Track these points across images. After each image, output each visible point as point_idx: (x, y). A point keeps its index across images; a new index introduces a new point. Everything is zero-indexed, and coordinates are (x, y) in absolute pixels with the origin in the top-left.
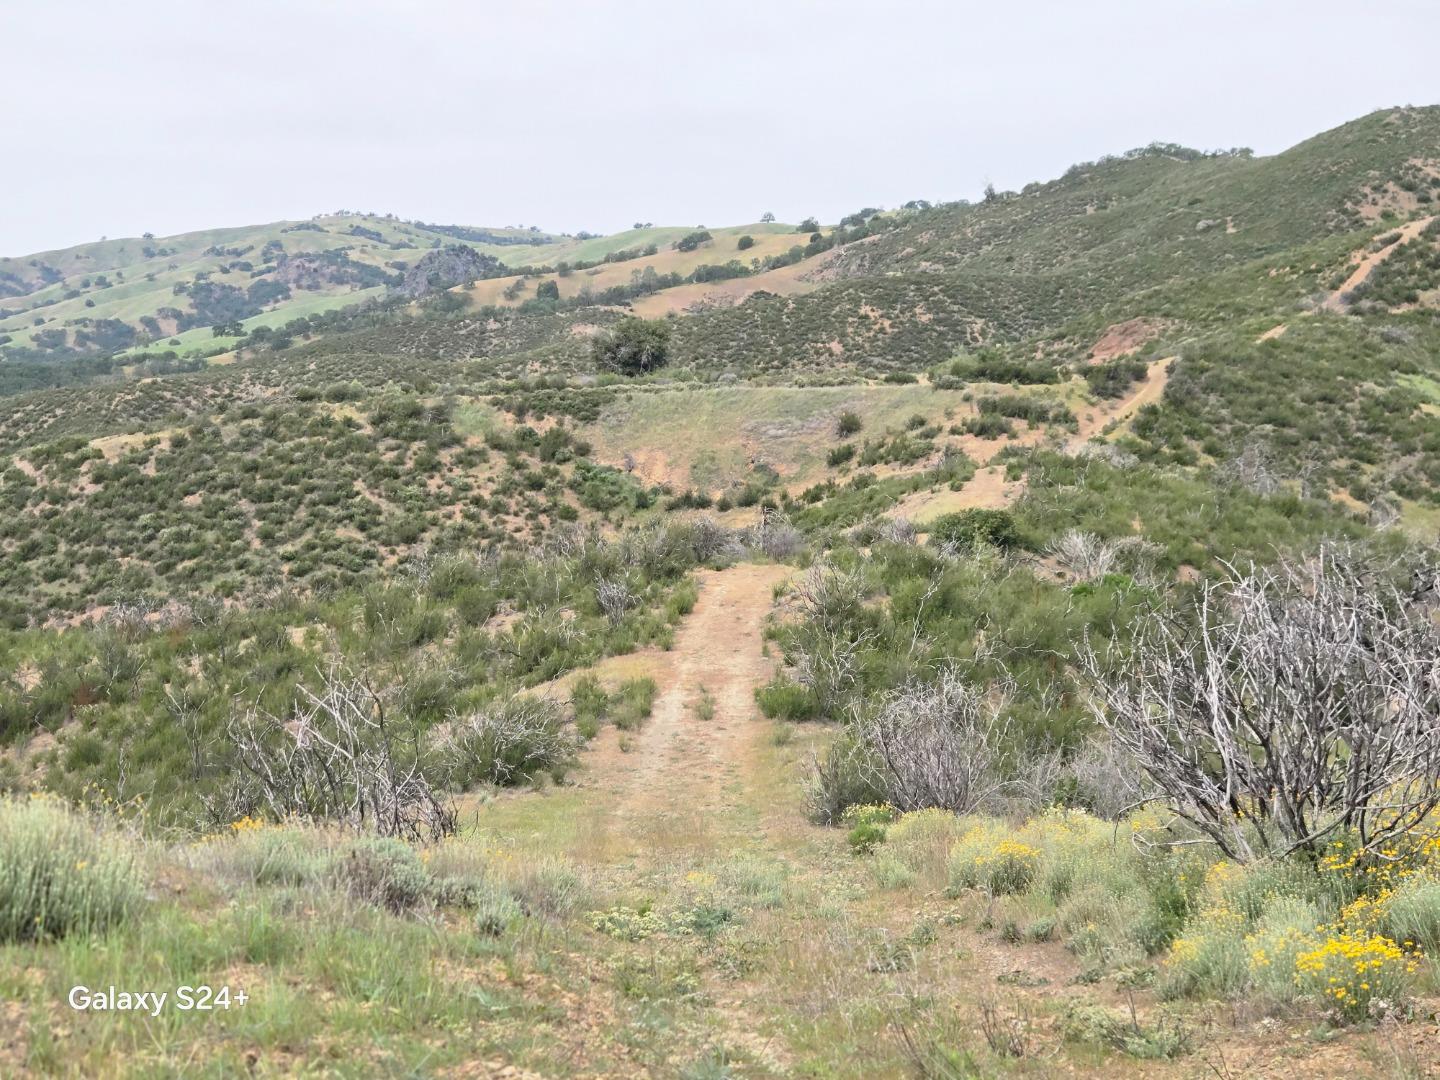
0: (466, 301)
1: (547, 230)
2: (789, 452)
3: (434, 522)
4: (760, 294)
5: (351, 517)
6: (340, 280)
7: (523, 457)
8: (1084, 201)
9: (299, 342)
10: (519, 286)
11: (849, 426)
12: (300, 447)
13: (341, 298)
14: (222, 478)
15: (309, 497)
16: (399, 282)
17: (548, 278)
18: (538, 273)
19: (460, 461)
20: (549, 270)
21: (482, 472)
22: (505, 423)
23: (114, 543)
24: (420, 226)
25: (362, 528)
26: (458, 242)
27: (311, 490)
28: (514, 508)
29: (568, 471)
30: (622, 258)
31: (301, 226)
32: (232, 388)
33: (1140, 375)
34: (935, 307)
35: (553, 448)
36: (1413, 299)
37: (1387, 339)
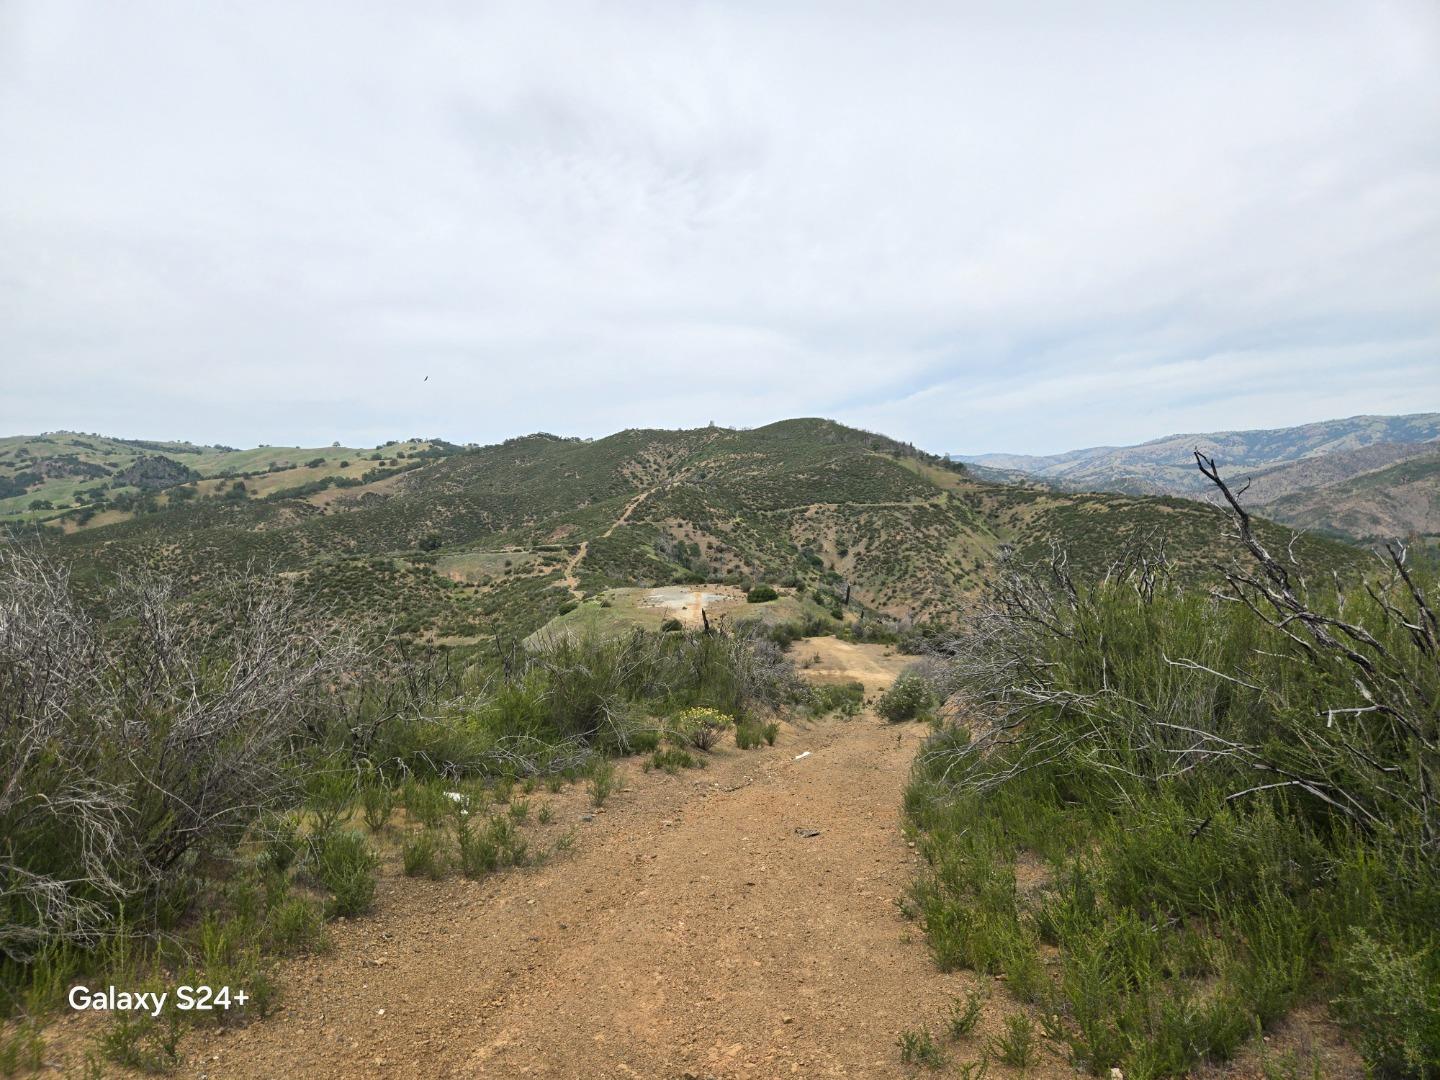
2: (494, 571)
3: (401, 593)
4: (368, 494)
6: (76, 473)
7: (418, 575)
8: (514, 458)
10: (223, 484)
11: (508, 564)
13: (82, 483)
16: (120, 474)
17: (241, 479)
18: (233, 476)
20: (238, 476)
22: (410, 566)
24: (115, 440)
28: (421, 589)
29: (432, 578)
30: (280, 469)
33: (579, 548)
34: (467, 507)
35: (426, 572)
36: (643, 520)
37: (638, 535)
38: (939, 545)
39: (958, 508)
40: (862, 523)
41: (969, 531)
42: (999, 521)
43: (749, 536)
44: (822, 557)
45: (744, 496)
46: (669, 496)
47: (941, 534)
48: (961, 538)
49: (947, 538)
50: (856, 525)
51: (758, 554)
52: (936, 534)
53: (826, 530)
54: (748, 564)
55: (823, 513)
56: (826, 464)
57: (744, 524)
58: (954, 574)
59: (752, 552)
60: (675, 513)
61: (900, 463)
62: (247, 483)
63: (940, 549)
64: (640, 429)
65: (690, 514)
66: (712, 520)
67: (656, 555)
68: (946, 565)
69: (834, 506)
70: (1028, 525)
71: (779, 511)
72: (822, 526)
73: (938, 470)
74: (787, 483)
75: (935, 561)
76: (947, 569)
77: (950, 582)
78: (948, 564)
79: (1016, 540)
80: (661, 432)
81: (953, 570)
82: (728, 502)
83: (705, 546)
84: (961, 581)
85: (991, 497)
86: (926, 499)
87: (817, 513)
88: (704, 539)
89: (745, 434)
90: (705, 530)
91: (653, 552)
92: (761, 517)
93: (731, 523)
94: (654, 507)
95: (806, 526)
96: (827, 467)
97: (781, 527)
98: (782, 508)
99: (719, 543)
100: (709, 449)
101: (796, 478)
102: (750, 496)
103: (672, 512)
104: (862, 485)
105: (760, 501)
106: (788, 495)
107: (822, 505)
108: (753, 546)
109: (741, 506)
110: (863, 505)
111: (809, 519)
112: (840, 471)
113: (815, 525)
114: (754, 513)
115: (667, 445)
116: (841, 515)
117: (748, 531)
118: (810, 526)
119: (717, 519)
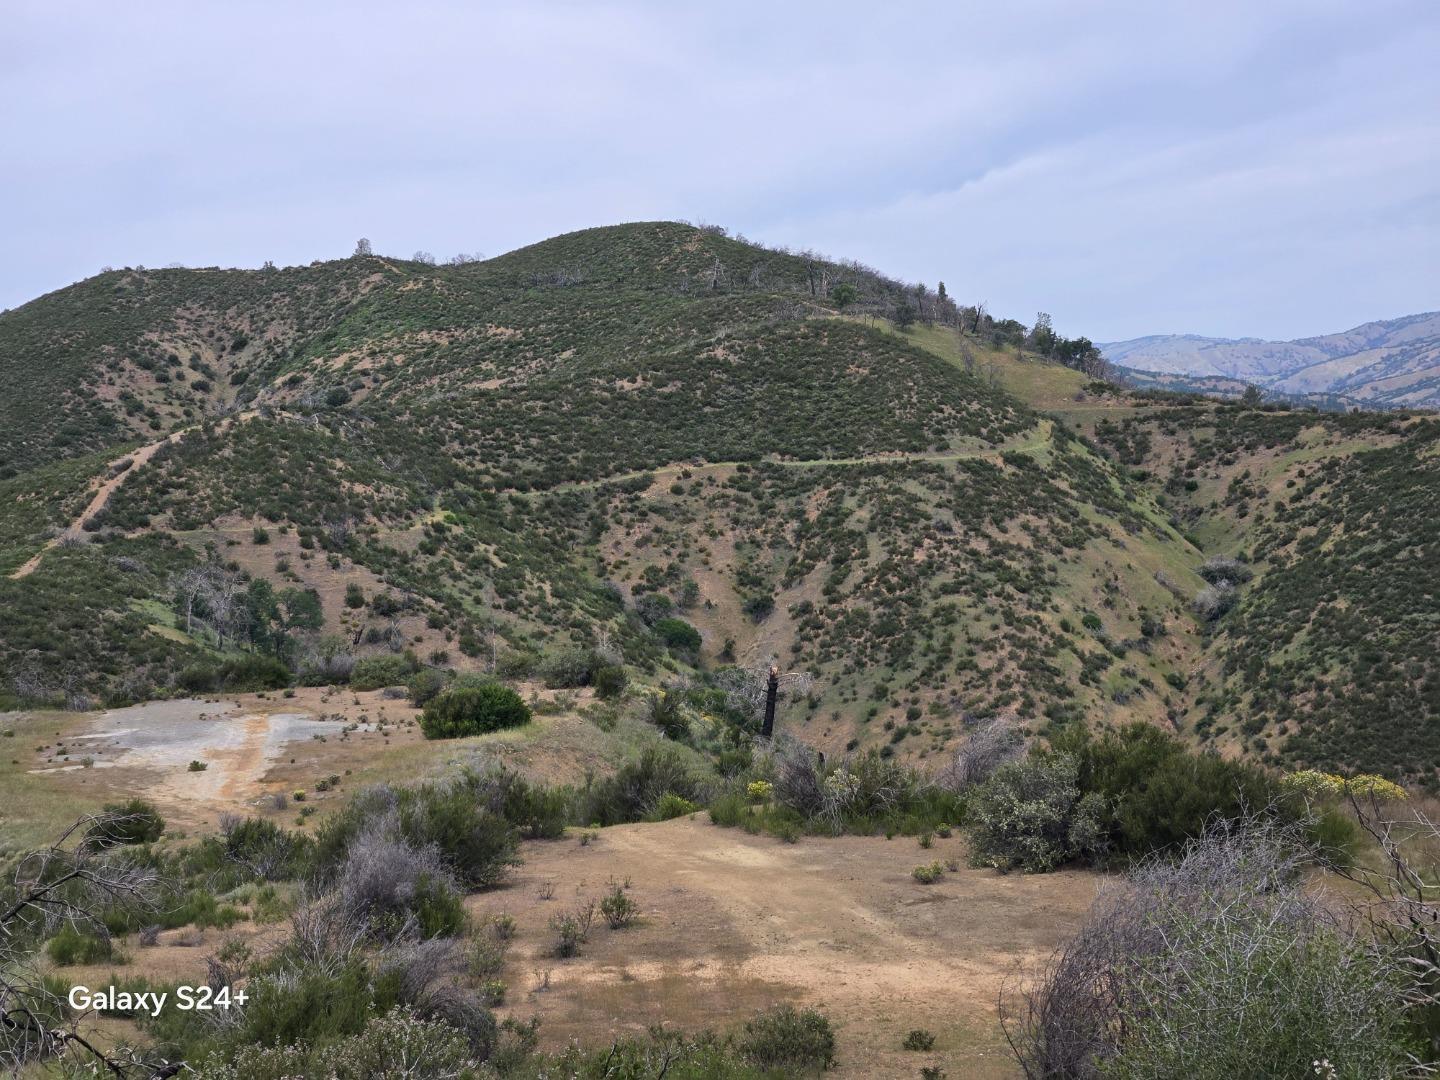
36: (145, 524)
37: (124, 568)
38: (1036, 572)
39: (1083, 465)
40: (813, 516)
41: (1118, 531)
42: (1202, 499)
44: (695, 622)
45: (456, 446)
46: (227, 452)
47: (1040, 542)
48: (1097, 551)
49: (1058, 552)
50: (794, 524)
51: (502, 617)
52: (1027, 542)
53: (705, 540)
54: (471, 648)
55: (695, 490)
56: (700, 347)
57: (458, 530)
58: (1081, 657)
59: (484, 612)
60: (246, 503)
61: (914, 341)
63: (1038, 582)
64: (148, 267)
65: (292, 501)
66: (360, 518)
67: (181, 627)
68: (1059, 631)
69: (727, 470)
70: (1280, 507)
71: (563, 490)
72: (693, 529)
73: (1020, 358)
74: (585, 406)
75: (1028, 621)
76: (1061, 643)
77: (1074, 683)
78: (1065, 626)
79: (1249, 553)
80: (214, 273)
81: (1079, 645)
82: (409, 464)
83: (341, 598)
84: (1103, 676)
85: (1173, 433)
86: (994, 440)
87: (677, 491)
88: (336, 575)
89: (460, 274)
90: (340, 550)
91: (170, 618)
92: (509, 508)
93: (419, 526)
94: (180, 486)
95: (647, 532)
96: (703, 356)
97: (572, 537)
98: (572, 478)
99: (381, 589)
100: (357, 321)
101: (612, 390)
102: (474, 447)
103: (236, 497)
104: (808, 406)
105: (504, 461)
106: (590, 440)
107: (691, 468)
108: (488, 594)
109: (449, 477)
110: (812, 463)
111: (655, 510)
112: (740, 367)
113: (672, 527)
114: (489, 498)
115: (231, 312)
116: (748, 495)
117: (470, 548)
118: (657, 530)
119: (375, 514)
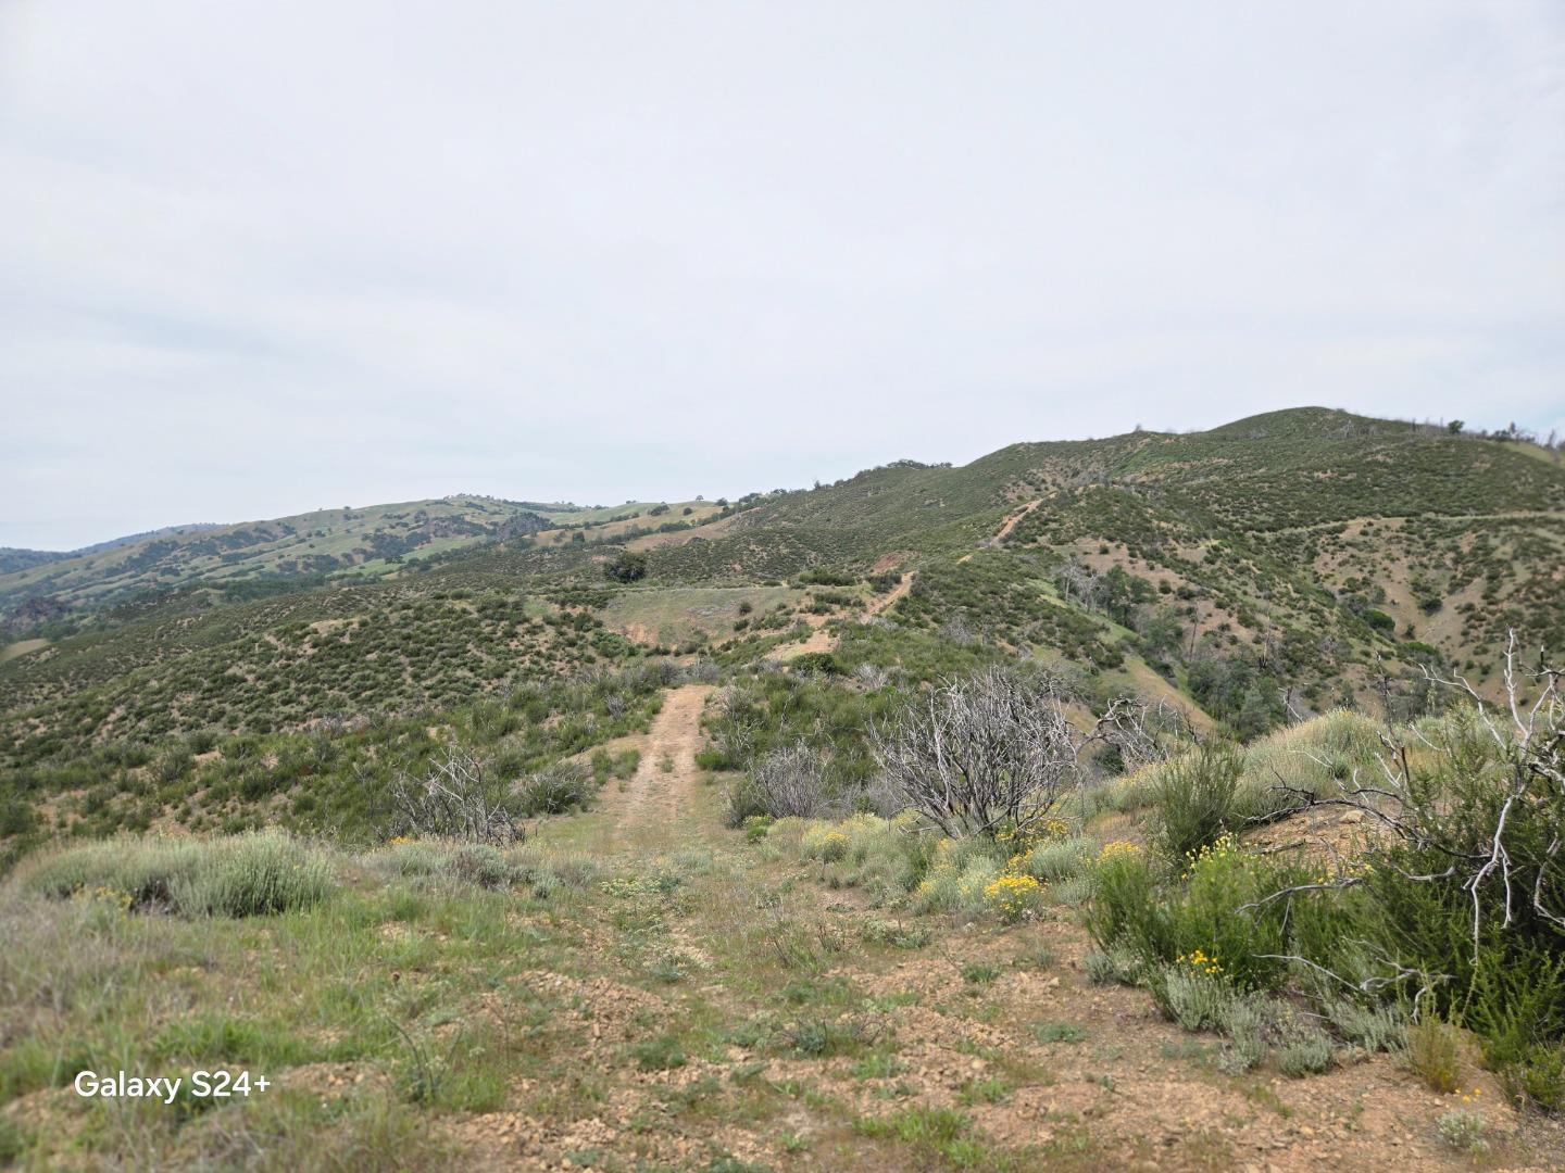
0: (533, 543)
1: (578, 504)
2: (713, 624)
3: (514, 666)
4: (695, 539)
5: (465, 664)
6: (459, 532)
7: (564, 628)
8: (865, 491)
9: (436, 567)
10: (562, 535)
11: (745, 609)
12: (435, 625)
13: (460, 542)
14: (389, 644)
15: (440, 654)
16: (494, 533)
17: (578, 530)
18: (573, 528)
19: (528, 631)
20: (580, 526)
21: (541, 638)
22: (554, 610)
23: (324, 682)
24: (505, 502)
25: (472, 670)
26: (527, 511)
27: (442, 649)
28: (559, 657)
29: (590, 636)
30: (620, 519)
31: (437, 502)
32: (396, 593)
33: (898, 581)
34: (790, 545)
35: (582, 623)
36: (1035, 541)
37: (1023, 561)
40: (1466, 549)
43: (1241, 571)
44: (1387, 611)
45: (1216, 507)
46: (1082, 504)
50: (1452, 555)
51: (1262, 604)
53: (1387, 563)
54: (1246, 622)
55: (1377, 533)
56: (1366, 455)
57: (1228, 551)
59: (1251, 600)
60: (1094, 530)
62: (587, 534)
64: (1032, 442)
65: (1122, 531)
66: (1165, 541)
67: (1061, 597)
69: (1399, 522)
71: (1287, 532)
72: (1378, 556)
74: (1296, 486)
82: (1189, 515)
83: (1157, 587)
87: (1364, 533)
88: (1152, 573)
89: (1192, 438)
90: (1154, 559)
91: (1055, 592)
92: (1253, 541)
93: (1203, 547)
94: (1055, 521)
95: (1346, 557)
96: (1369, 459)
97: (1294, 559)
98: (1292, 525)
99: (1183, 583)
100: (1139, 459)
101: (1312, 478)
102: (1228, 507)
103: (1088, 527)
104: (1450, 485)
105: (1247, 515)
106: (1301, 504)
107: (1372, 520)
108: (1252, 588)
109: (1215, 523)
110: (1460, 518)
111: (1350, 544)
112: (1395, 465)
113: (1362, 555)
114: (1240, 535)
115: (1072, 459)
116: (1415, 537)
117: (1237, 561)
118: (1352, 556)
119: (1174, 539)
